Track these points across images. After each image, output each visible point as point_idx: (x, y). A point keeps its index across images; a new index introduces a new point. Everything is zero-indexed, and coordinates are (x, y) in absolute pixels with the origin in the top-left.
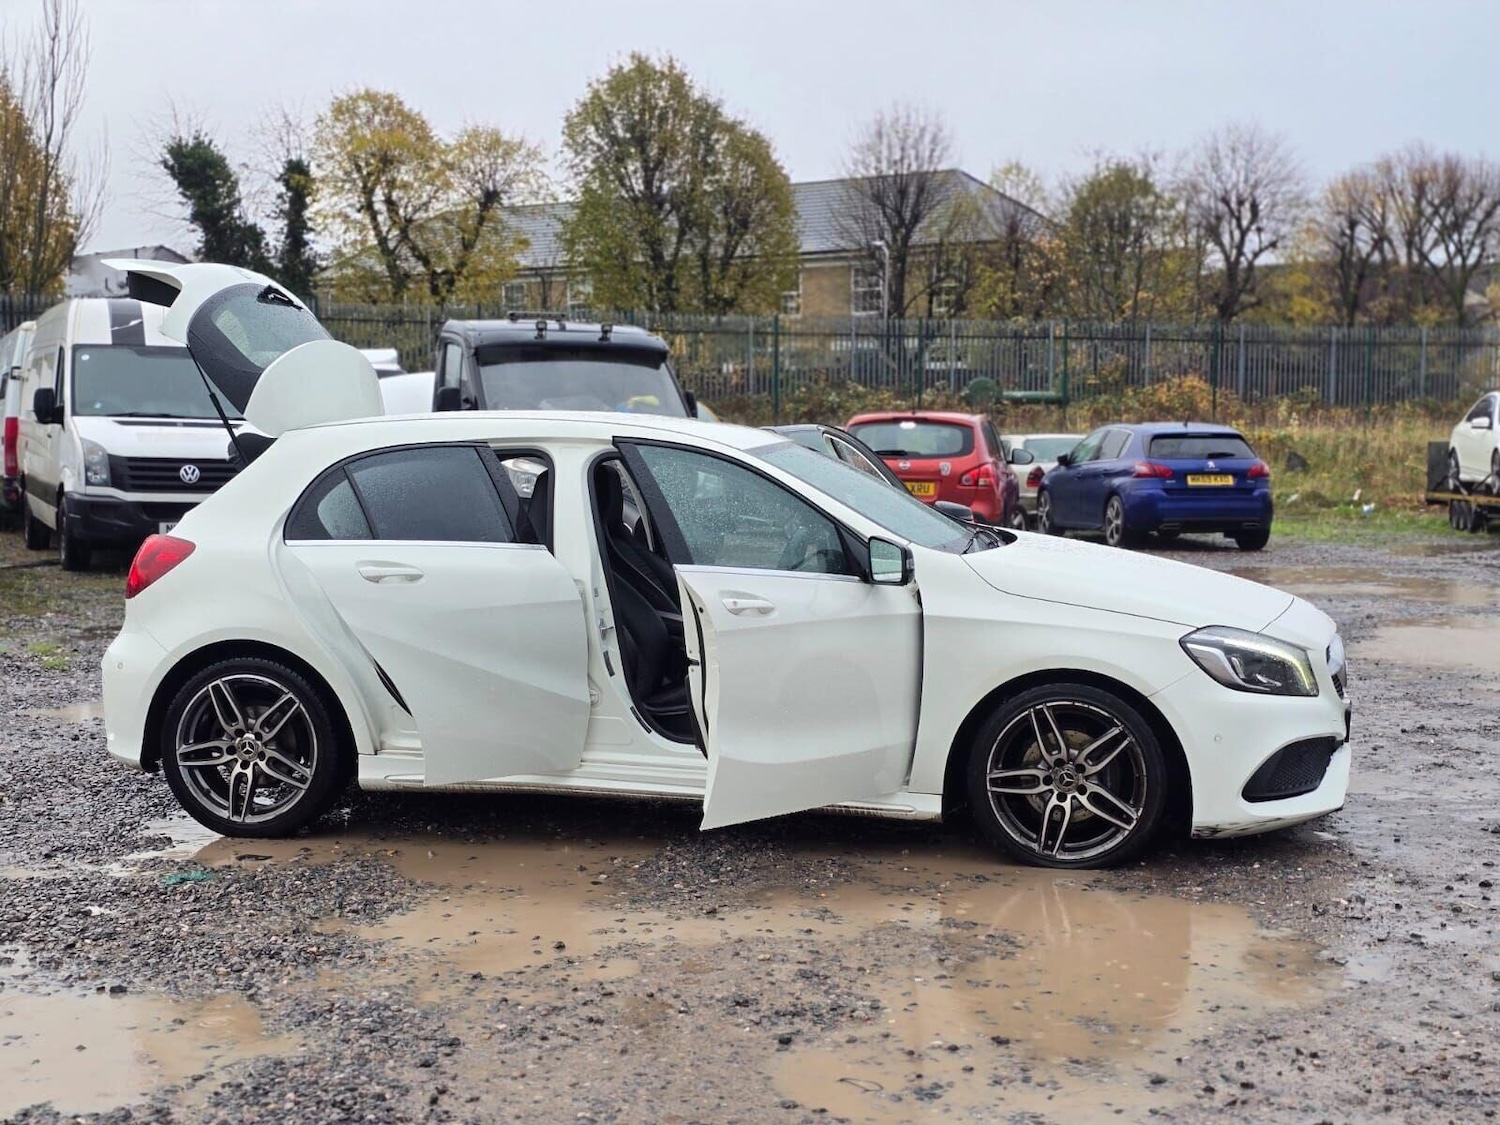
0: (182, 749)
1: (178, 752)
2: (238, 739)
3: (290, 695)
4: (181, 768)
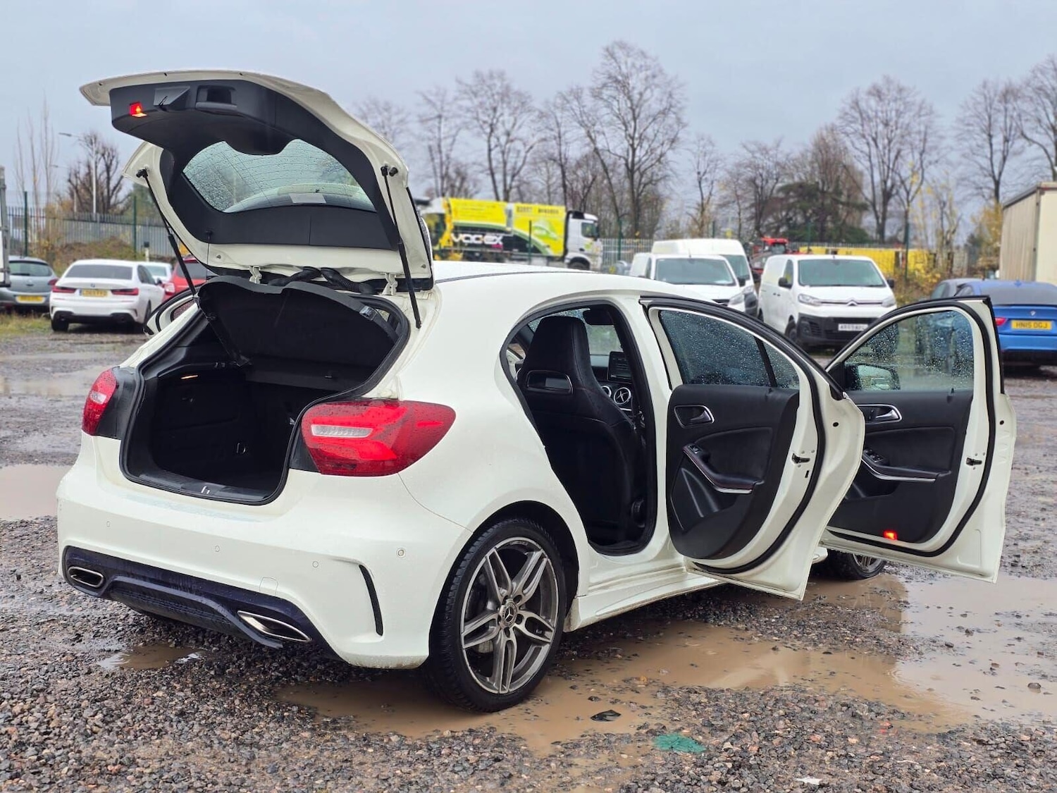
0: (465, 630)
1: (463, 635)
2: (502, 607)
3: (542, 551)
4: (464, 652)
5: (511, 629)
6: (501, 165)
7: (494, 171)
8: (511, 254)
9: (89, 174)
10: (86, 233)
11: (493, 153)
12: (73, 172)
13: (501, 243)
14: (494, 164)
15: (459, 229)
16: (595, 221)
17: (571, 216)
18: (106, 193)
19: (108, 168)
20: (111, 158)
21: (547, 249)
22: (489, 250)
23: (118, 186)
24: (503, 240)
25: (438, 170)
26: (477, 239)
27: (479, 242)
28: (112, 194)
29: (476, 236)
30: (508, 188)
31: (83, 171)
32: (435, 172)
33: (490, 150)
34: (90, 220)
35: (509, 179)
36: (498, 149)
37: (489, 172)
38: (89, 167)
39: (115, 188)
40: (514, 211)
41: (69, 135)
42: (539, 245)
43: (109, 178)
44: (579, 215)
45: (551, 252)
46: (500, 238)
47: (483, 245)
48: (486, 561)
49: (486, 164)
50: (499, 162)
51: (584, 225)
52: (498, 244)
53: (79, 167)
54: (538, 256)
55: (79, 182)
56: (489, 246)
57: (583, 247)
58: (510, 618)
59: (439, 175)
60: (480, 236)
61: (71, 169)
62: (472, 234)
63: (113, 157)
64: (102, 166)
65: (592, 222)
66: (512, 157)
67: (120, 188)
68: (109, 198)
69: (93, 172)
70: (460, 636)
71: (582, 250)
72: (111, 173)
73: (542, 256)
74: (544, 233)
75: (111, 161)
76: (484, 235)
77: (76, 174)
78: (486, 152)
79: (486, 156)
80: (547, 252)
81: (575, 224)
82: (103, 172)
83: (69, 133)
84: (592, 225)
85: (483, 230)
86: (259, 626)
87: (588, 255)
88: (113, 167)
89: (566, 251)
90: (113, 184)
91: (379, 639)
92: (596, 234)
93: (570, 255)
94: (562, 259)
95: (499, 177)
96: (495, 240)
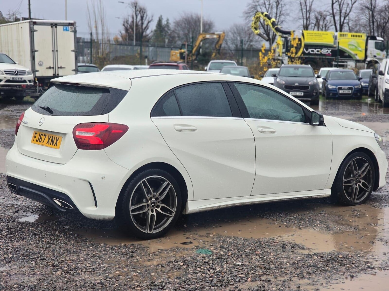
0: (131, 208)
1: (130, 210)
2: (150, 201)
3: (168, 182)
4: (131, 216)
5: (154, 210)
6: (339, 12)
7: (335, 15)
8: (336, 59)
9: (133, 22)
10: (127, 51)
11: (334, 5)
12: (126, 21)
13: (330, 53)
14: (335, 11)
15: (307, 46)
16: (382, 41)
17: (369, 38)
18: (141, 30)
19: (142, 18)
20: (143, 13)
21: (356, 56)
22: (324, 57)
23: (147, 27)
24: (331, 52)
25: (305, 15)
26: (318, 51)
27: (319, 53)
28: (144, 31)
29: (317, 50)
30: (342, 23)
31: (130, 20)
32: (303, 17)
33: (333, 4)
34: (131, 45)
35: (342, 19)
36: (337, 3)
37: (332, 15)
38: (133, 18)
39: (145, 28)
40: (338, 37)
41: (123, 3)
42: (351, 53)
43: (142, 24)
44: (373, 38)
45: (358, 58)
46: (330, 50)
47: (321, 54)
48: (141, 183)
49: (331, 11)
50: (337, 10)
51: (376, 43)
52: (329, 54)
53: (128, 18)
54: (351, 60)
55: (128, 26)
56: (325, 55)
57: (376, 55)
58: (153, 206)
59: (305, 17)
60: (319, 50)
61: (124, 19)
62: (315, 49)
63: (145, 13)
64: (139, 18)
65: (381, 41)
66: (345, 7)
67: (148, 28)
68: (142, 33)
69: (135, 21)
70: (129, 210)
71: (375, 56)
72: (143, 21)
73: (354, 60)
74: (354, 47)
75: (144, 14)
76: (321, 49)
77: (127, 22)
78: (331, 5)
79: (331, 7)
80: (356, 58)
81: (372, 43)
82: (140, 20)
83: (122, 1)
84: (381, 43)
85: (321, 47)
86: (59, 204)
87: (378, 59)
88: (144, 18)
89: (366, 57)
90: (144, 26)
91: (96, 209)
92: (383, 48)
93: (369, 59)
94: (364, 61)
95: (337, 18)
96: (327, 52)
